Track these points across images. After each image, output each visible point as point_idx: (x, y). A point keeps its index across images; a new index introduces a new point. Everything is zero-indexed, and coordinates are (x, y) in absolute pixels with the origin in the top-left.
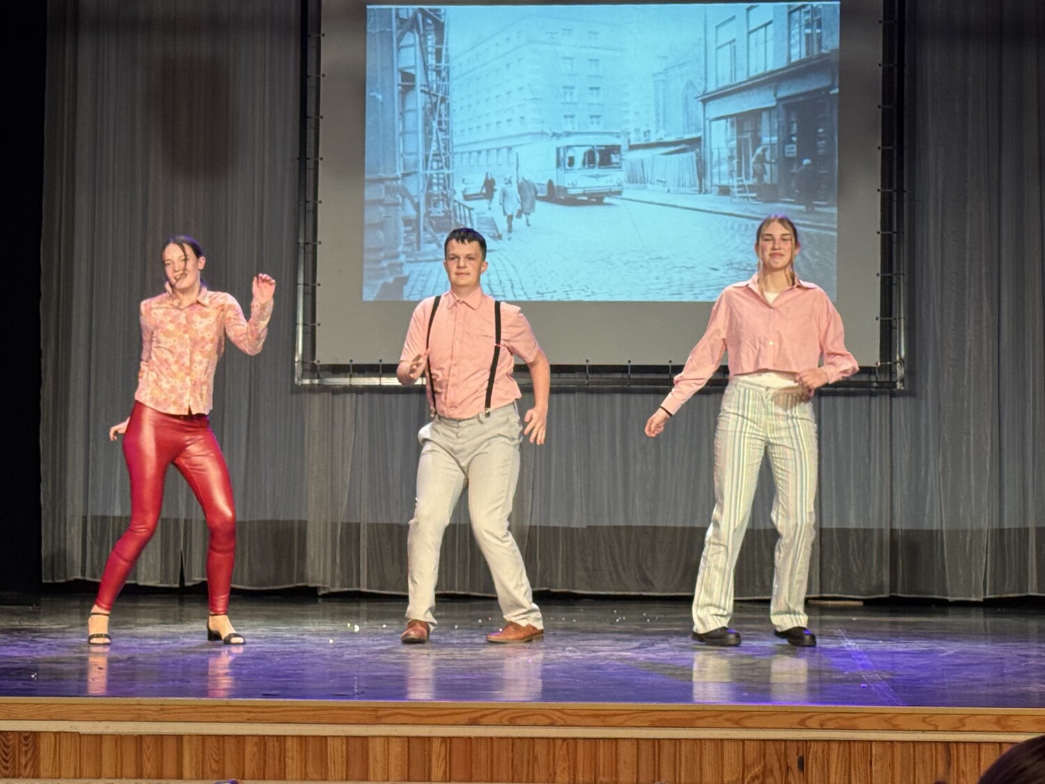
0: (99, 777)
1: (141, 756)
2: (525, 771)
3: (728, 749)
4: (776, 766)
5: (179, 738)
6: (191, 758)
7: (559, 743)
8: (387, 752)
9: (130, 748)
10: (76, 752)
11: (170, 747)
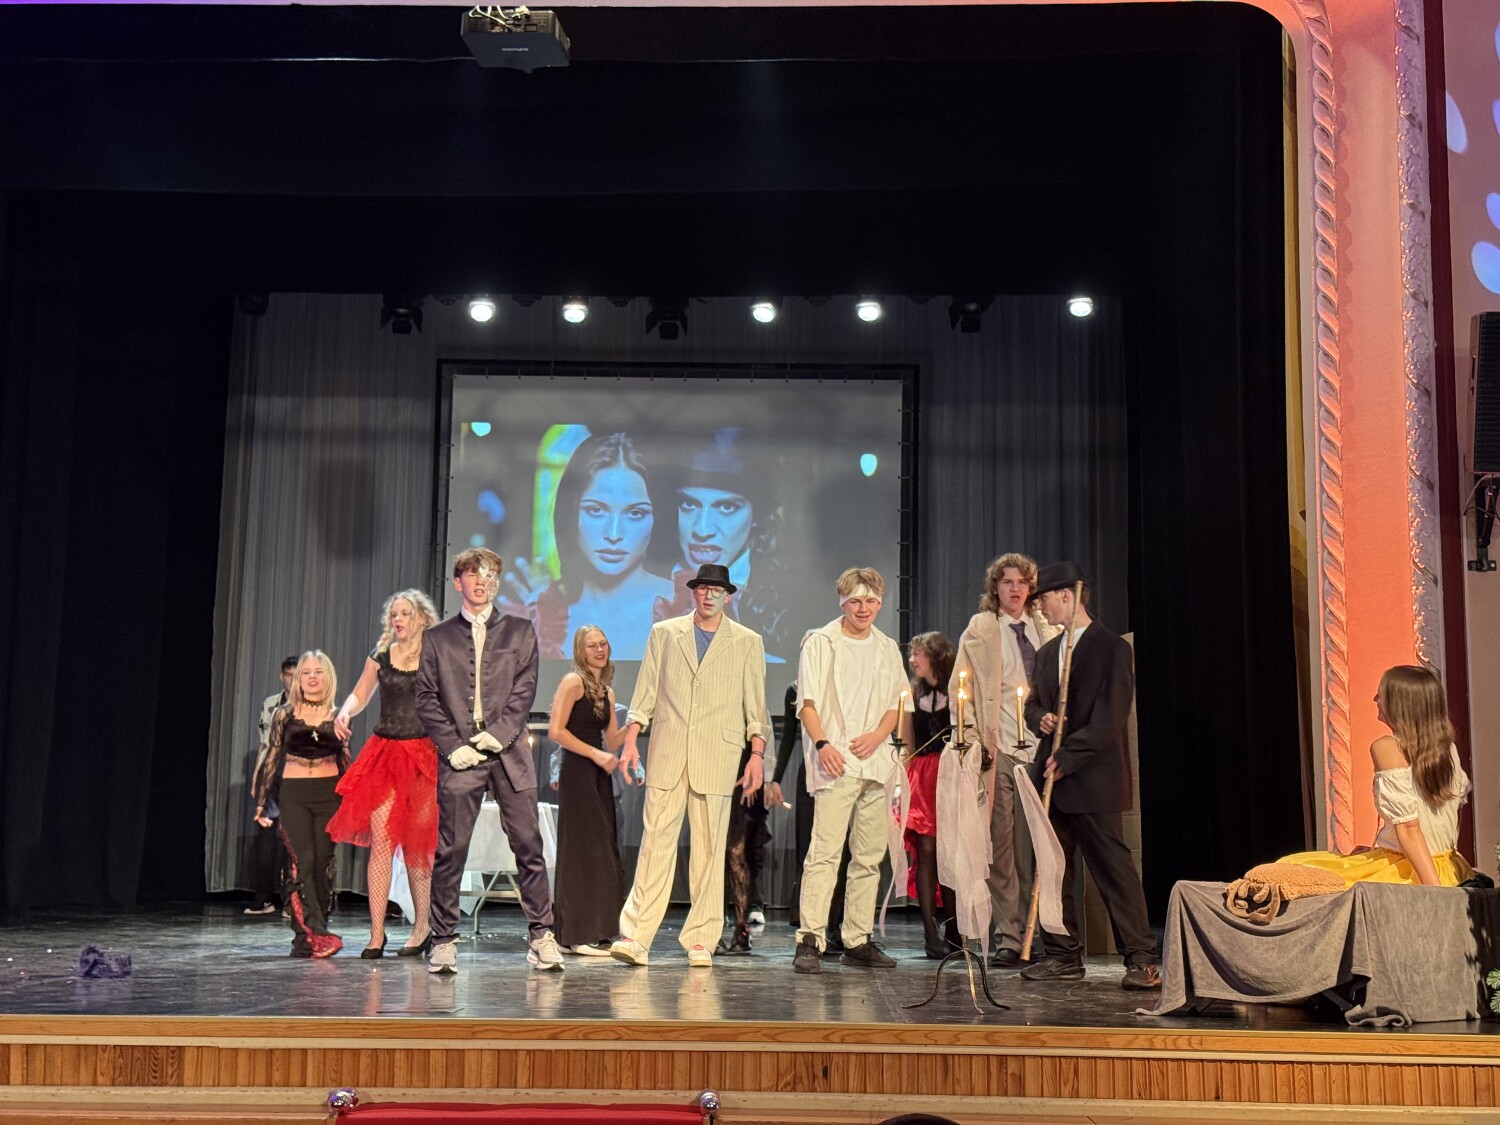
0: (235, 1085)
1: (271, 1068)
2: (596, 1078)
3: (765, 1059)
4: (805, 1075)
5: (304, 1051)
6: (314, 1068)
7: (625, 1054)
8: (480, 1062)
9: (261, 1060)
10: (215, 1063)
11: (296, 1059)
